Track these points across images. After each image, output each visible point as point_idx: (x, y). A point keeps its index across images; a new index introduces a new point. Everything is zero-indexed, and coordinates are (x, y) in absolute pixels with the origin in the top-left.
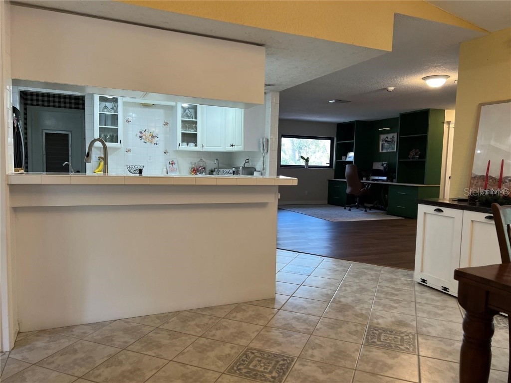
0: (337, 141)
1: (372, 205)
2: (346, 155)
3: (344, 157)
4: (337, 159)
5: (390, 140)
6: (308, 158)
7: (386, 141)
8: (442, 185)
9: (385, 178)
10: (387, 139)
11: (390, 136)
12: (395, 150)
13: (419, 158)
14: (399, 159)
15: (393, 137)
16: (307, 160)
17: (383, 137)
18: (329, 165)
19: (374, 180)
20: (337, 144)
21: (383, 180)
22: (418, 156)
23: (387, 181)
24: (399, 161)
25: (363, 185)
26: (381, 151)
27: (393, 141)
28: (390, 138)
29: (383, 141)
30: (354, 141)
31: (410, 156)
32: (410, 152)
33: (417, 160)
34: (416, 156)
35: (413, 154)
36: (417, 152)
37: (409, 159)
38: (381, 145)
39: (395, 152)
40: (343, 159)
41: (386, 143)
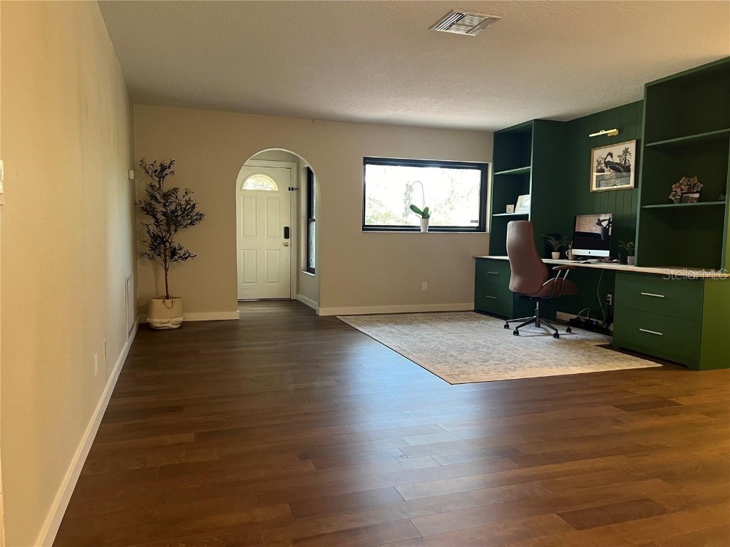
0: (495, 170)
1: (574, 317)
2: (515, 203)
3: (510, 207)
4: (494, 212)
5: (616, 160)
6: (427, 209)
7: (607, 164)
9: (606, 253)
10: (609, 159)
11: (617, 150)
12: (632, 184)
13: (699, 200)
14: (641, 205)
15: (626, 151)
16: (425, 215)
17: (599, 154)
18: (477, 225)
19: (577, 258)
20: (495, 177)
21: (600, 259)
22: (697, 195)
24: (641, 209)
25: (551, 270)
26: (594, 188)
27: (625, 163)
28: (619, 156)
29: (599, 163)
30: (531, 167)
31: (674, 196)
32: (674, 186)
33: (696, 204)
34: (691, 195)
35: (682, 190)
36: (695, 185)
37: (672, 202)
38: (595, 169)
39: (630, 189)
40: (507, 210)
41: (607, 167)
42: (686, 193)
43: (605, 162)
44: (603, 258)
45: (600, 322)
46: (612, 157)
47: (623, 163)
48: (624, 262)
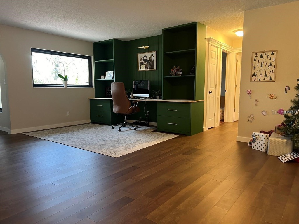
0: (95, 60)
1: (135, 121)
2: (105, 75)
3: (102, 77)
4: (96, 78)
5: (148, 59)
6: (66, 76)
7: (144, 60)
8: (205, 100)
9: (148, 95)
10: (145, 58)
11: (148, 55)
12: (155, 68)
13: (182, 75)
14: (164, 76)
15: (152, 55)
16: (66, 79)
17: (141, 56)
18: (88, 84)
19: (134, 97)
20: (95, 63)
21: (146, 98)
22: (181, 73)
23: (149, 98)
24: (164, 78)
25: (132, 103)
26: (139, 70)
27: (152, 60)
28: (149, 57)
29: (141, 60)
30: (114, 59)
31: (172, 73)
32: (172, 69)
33: (181, 76)
34: (179, 73)
35: (175, 71)
36: (179, 69)
37: (172, 75)
38: (139, 63)
39: (155, 70)
40: (101, 78)
41: (144, 61)
42: (176, 72)
43: (143, 59)
44: (146, 97)
45: (146, 122)
46: (146, 57)
47: (151, 60)
48: (155, 98)
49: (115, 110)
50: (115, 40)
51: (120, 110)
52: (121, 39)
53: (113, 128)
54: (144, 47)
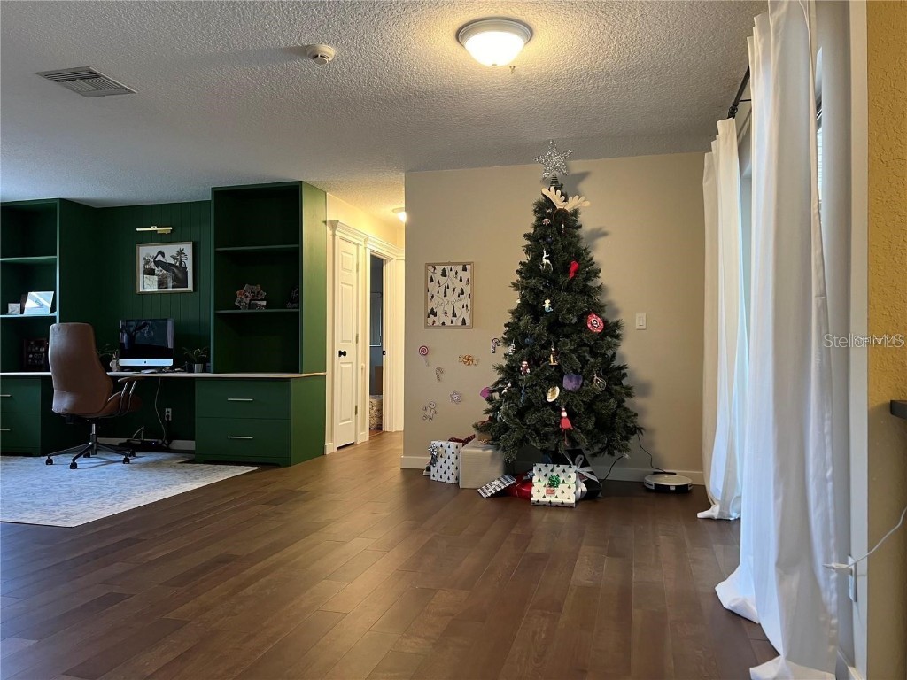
1: (125, 440)
3: (14, 307)
7: (158, 263)
8: (328, 373)
9: (169, 362)
10: (159, 258)
11: (170, 251)
12: (190, 287)
13: (266, 307)
14: (215, 309)
15: (181, 252)
17: (146, 252)
19: (123, 368)
21: (160, 369)
22: (264, 303)
23: (172, 369)
24: (216, 314)
25: (116, 384)
26: (141, 289)
27: (180, 264)
28: (172, 257)
29: (147, 262)
30: (58, 257)
31: (240, 302)
32: (238, 292)
33: (264, 310)
34: (259, 303)
35: (247, 297)
36: (258, 292)
37: (239, 308)
38: (142, 271)
39: (190, 293)
40: (10, 310)
41: (157, 267)
42: (251, 299)
43: (155, 262)
44: (163, 367)
45: (160, 441)
46: (163, 255)
47: (178, 264)
48: (191, 370)
49: (60, 404)
50: (64, 202)
51: (75, 405)
52: (83, 200)
53: (49, 462)
54: (156, 228)
